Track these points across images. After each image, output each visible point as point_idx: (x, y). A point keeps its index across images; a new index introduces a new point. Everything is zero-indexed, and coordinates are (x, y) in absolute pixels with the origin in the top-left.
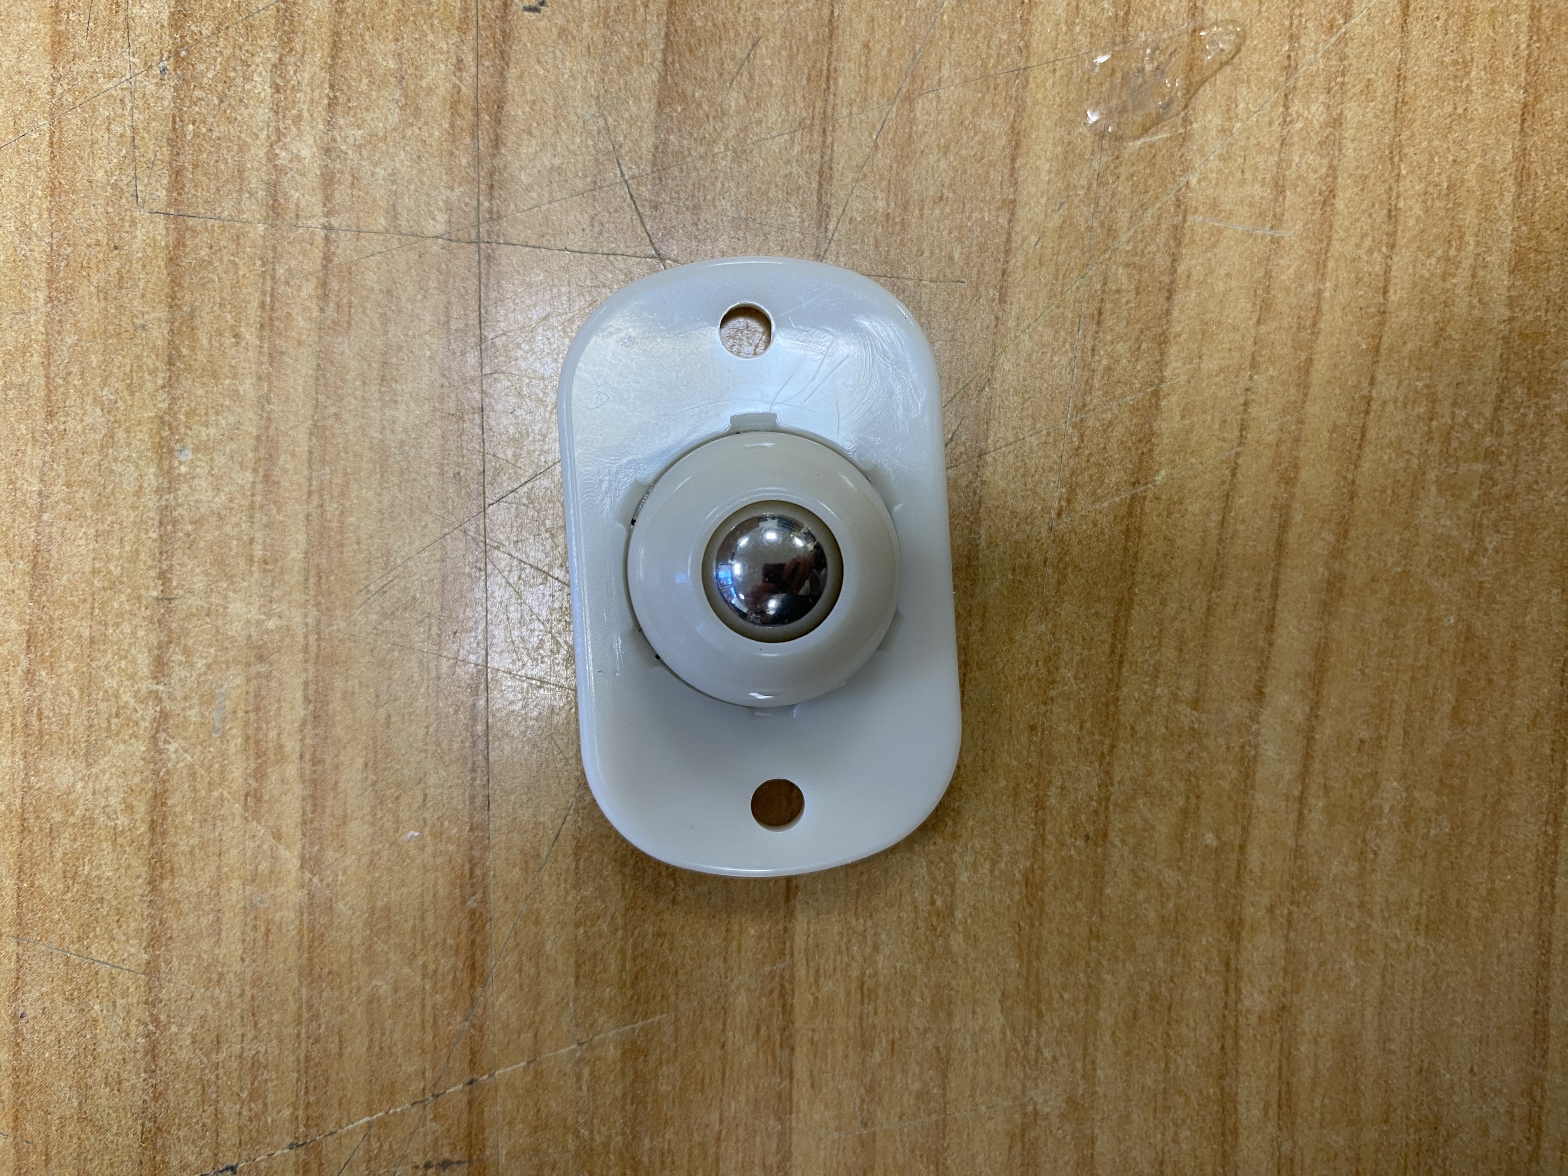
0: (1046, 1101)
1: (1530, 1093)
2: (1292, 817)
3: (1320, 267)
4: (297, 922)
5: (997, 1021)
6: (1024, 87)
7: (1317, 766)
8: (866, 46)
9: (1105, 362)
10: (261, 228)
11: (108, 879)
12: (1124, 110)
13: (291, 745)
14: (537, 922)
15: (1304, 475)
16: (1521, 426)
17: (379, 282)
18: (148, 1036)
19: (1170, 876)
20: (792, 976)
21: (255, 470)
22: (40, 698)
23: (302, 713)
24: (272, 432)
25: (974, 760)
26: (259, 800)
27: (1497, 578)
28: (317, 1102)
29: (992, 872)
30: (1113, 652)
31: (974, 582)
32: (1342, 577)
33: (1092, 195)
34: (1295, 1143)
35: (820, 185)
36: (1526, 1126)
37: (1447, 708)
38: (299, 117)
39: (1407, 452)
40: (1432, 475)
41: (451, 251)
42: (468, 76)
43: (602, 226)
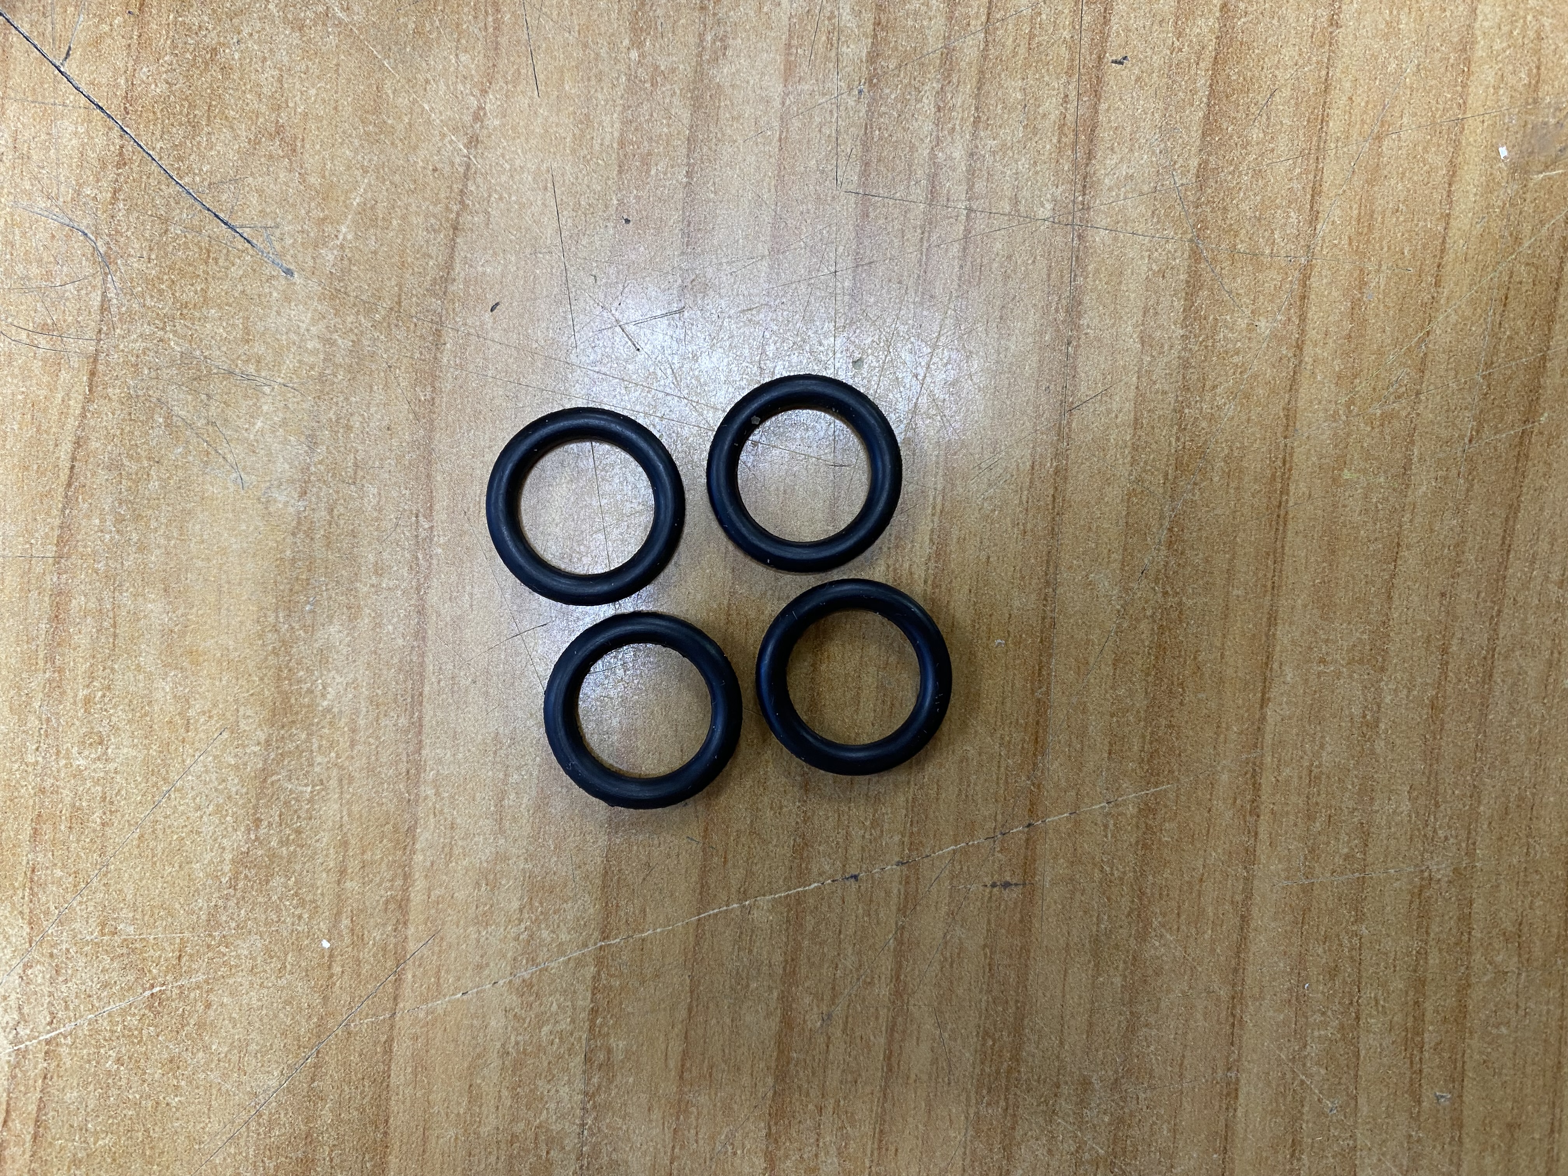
0: (1438, 870)
5: (1406, 807)
6: (1461, 132)
8: (1350, 98)
9: (1508, 333)
10: (922, 206)
12: (1532, 152)
14: (1084, 712)
17: (1003, 249)
19: (1537, 709)
20: (1262, 764)
23: (928, 551)
25: (1400, 615)
28: (919, 833)
29: (1408, 697)
30: (1504, 543)
31: (1408, 486)
33: (1505, 213)
35: (1313, 196)
38: (953, 129)
41: (1054, 230)
42: (1072, 107)
43: (1159, 218)
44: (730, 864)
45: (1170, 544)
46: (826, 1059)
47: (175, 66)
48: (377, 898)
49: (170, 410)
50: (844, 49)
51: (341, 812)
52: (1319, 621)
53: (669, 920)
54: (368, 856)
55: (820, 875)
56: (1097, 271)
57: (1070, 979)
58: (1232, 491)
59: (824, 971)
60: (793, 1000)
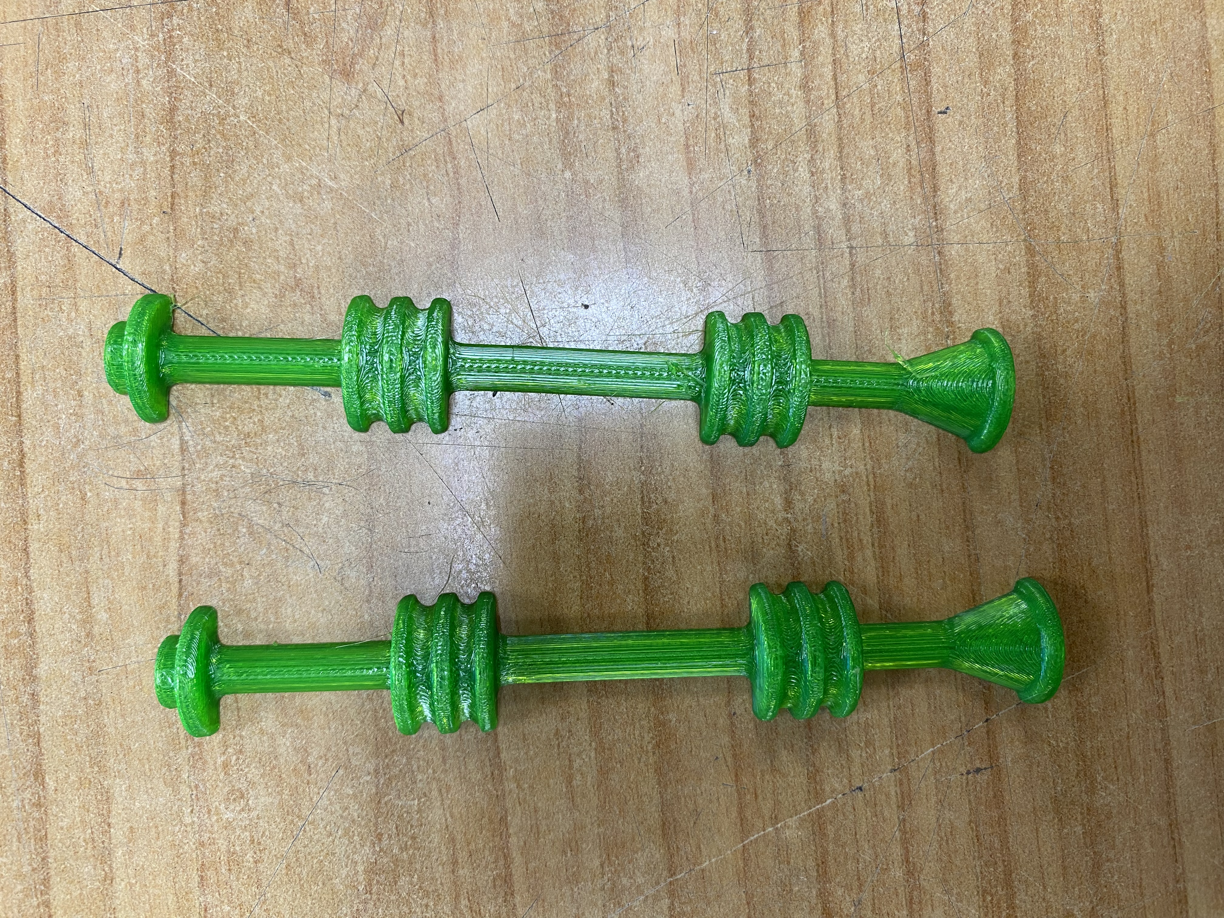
6: (1214, 119)
8: (1125, 108)
10: (813, 252)
13: (867, 539)
17: (882, 274)
20: (1157, 637)
22: (723, 530)
23: (870, 520)
26: (852, 573)
28: (903, 744)
35: (1111, 188)
38: (826, 187)
41: (919, 252)
42: (914, 154)
43: (997, 227)
44: (760, 798)
45: (1054, 479)
47: (207, 248)
48: (486, 878)
49: (250, 520)
51: (445, 815)
52: (1180, 517)
53: (720, 851)
54: (473, 846)
55: (833, 792)
56: (958, 277)
57: (1041, 835)
58: (1093, 429)
59: (849, 867)
60: (829, 894)
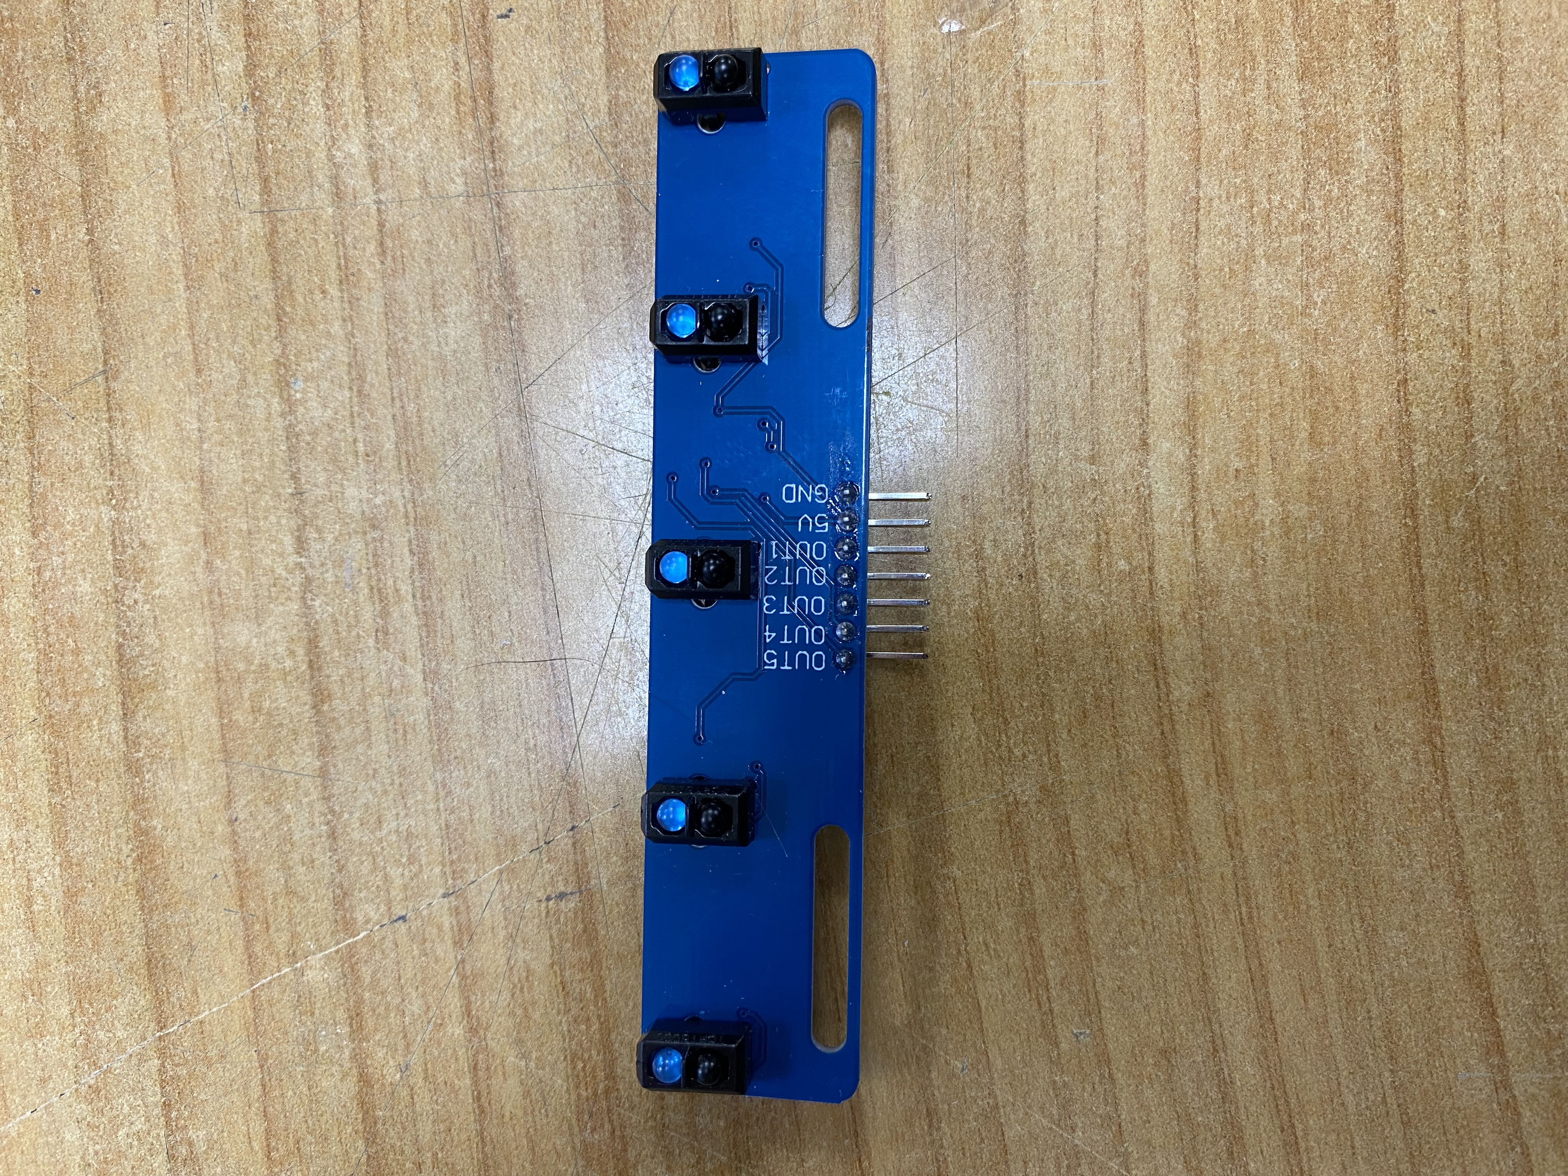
0: (1023, 792)
1: (1431, 742)
2: (1189, 539)
3: (1140, 102)
4: (426, 722)
5: (972, 730)
7: (1202, 495)
10: (330, 211)
11: (284, 708)
13: (405, 588)
15: (1153, 267)
16: (1328, 201)
17: (421, 236)
18: (328, 823)
19: (1095, 598)
21: (351, 388)
22: (218, 580)
23: (410, 563)
24: (359, 358)
26: (386, 633)
27: (1329, 324)
28: (459, 859)
30: (1019, 429)
32: (1199, 342)
33: (948, 79)
34: (1236, 804)
36: (1432, 769)
37: (1304, 435)
38: (346, 125)
39: (1236, 236)
40: (1259, 251)
41: (470, 205)
42: (464, 74)
43: (578, 167)
44: (273, 928)
46: (414, 1112)
50: (220, 68)
53: (223, 997)
55: (367, 922)
56: (524, 236)
59: (392, 1020)
60: (367, 1056)
